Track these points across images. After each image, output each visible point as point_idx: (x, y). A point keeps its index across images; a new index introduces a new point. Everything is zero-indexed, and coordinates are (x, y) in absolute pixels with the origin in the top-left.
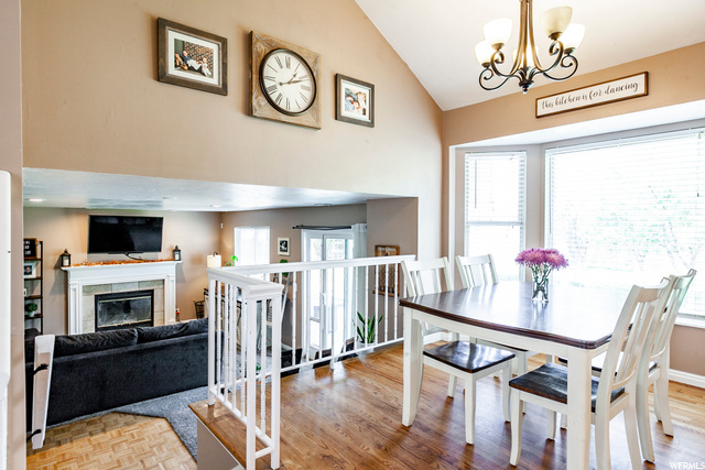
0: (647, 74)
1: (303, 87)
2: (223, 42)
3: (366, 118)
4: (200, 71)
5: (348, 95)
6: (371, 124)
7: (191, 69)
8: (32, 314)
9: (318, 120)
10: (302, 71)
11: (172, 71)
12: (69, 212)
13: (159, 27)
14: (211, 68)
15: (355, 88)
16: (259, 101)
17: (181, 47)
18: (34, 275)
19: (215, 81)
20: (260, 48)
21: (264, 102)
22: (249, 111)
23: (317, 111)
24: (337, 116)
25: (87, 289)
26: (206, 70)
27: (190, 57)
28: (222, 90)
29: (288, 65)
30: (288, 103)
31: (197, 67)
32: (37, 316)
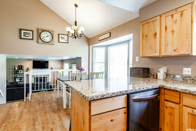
0: (110, 33)
1: (50, 37)
2: (32, 31)
3: (67, 42)
4: (28, 36)
5: (61, 38)
6: (68, 43)
7: (26, 36)
8: (21, 81)
9: (53, 43)
10: (50, 34)
11: (23, 37)
12: (29, 60)
13: (20, 30)
14: (30, 36)
15: (63, 36)
16: (40, 41)
17: (24, 33)
18: (22, 73)
19: (31, 38)
20: (40, 31)
21: (41, 41)
22: (38, 42)
23: (53, 41)
24: (59, 42)
25: (33, 76)
26: (29, 36)
27: (26, 34)
28: (33, 39)
29: (47, 34)
30: (46, 40)
31: (27, 36)
32: (22, 81)
